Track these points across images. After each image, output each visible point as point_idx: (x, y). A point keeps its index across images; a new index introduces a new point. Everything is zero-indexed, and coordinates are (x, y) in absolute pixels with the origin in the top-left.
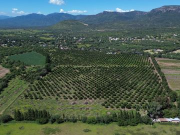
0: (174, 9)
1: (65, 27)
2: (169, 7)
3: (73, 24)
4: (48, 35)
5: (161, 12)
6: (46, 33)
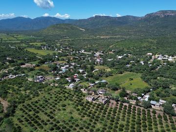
0: (173, 14)
1: (58, 32)
2: (166, 12)
3: (67, 29)
4: (39, 44)
5: (158, 17)
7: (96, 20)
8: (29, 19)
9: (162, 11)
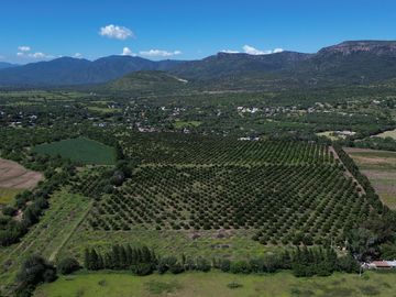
0: (367, 49)
1: (137, 85)
2: (356, 43)
4: (104, 103)
5: (340, 53)
6: (98, 99)
7: (218, 62)
8: (84, 61)
9: (349, 42)
